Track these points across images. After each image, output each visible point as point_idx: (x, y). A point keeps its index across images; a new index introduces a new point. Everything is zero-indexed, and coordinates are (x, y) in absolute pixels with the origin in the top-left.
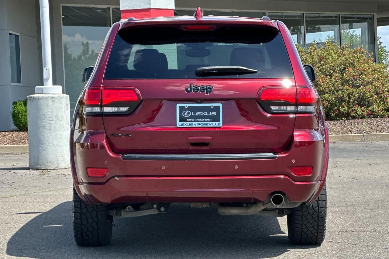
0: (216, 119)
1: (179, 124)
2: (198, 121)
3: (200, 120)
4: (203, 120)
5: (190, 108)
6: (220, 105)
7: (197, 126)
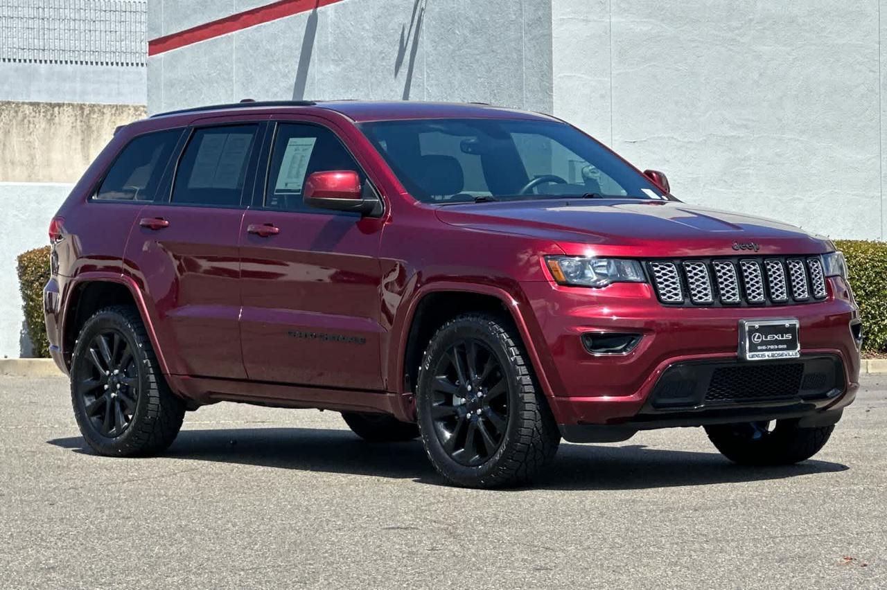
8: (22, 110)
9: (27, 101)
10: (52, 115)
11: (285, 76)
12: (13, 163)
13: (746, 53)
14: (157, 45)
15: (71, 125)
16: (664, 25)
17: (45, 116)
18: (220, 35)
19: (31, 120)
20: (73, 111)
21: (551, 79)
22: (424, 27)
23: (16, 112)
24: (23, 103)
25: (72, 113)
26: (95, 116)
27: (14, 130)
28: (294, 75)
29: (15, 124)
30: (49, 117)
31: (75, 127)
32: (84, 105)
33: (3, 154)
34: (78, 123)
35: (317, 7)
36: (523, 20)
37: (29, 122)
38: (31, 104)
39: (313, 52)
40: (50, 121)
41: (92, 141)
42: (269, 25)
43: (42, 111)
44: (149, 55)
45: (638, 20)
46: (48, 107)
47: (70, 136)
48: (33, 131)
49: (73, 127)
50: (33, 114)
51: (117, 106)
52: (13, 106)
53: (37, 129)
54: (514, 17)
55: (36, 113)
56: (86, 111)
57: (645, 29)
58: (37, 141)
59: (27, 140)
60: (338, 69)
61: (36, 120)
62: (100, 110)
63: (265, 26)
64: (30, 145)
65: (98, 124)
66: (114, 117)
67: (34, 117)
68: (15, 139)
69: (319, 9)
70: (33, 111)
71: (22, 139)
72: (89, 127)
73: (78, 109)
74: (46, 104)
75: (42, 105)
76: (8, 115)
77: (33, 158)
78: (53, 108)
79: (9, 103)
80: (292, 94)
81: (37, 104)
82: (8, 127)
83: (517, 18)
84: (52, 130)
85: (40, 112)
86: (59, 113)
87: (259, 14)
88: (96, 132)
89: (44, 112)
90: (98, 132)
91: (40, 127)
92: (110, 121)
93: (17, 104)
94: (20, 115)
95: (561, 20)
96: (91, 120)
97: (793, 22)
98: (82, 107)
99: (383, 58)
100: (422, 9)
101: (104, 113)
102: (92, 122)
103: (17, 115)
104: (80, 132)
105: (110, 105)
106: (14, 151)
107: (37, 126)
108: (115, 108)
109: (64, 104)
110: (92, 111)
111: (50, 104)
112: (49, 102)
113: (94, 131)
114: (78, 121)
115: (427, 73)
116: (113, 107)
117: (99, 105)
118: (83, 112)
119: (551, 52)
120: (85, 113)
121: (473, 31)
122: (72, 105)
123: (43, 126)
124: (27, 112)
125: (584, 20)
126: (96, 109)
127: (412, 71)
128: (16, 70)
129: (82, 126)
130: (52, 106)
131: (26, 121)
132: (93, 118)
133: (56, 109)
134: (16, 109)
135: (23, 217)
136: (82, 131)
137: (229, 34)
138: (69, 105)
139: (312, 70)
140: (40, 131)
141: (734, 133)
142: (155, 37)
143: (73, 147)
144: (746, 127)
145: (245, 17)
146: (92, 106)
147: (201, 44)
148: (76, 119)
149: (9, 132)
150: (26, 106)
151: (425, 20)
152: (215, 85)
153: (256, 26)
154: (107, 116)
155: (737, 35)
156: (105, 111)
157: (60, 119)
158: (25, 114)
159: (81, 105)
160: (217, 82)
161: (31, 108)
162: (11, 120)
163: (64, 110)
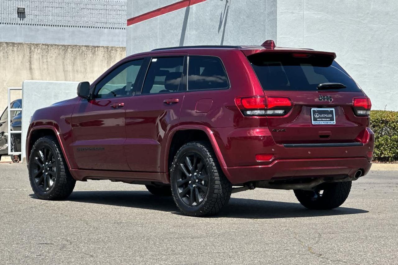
0: (332, 119)
1: (313, 123)
2: (323, 121)
3: (324, 119)
4: (325, 120)
5: (319, 112)
6: (333, 109)
7: (322, 124)
8: (81, 48)
9: (84, 45)
10: (95, 51)
11: (177, 35)
12: (77, 72)
13: (365, 28)
14: (131, 21)
15: (103, 55)
16: (327, 15)
17: (91, 52)
18: (153, 17)
19: (85, 53)
20: (104, 49)
21: (276, 38)
22: (229, 15)
23: (79, 50)
24: (82, 46)
25: (103, 50)
26: (113, 52)
27: (78, 57)
28: (180, 35)
29: (78, 55)
30: (93, 52)
31: (104, 56)
32: (109, 47)
33: (73, 67)
34: (106, 54)
35: (189, 6)
36: (266, 12)
37: (85, 54)
38: (86, 46)
39: (187, 25)
40: (94, 53)
41: (111, 62)
42: (171, 13)
43: (90, 49)
44: (128, 25)
45: (316, 13)
46: (93, 48)
47: (102, 60)
48: (86, 58)
49: (103, 56)
50: (86, 50)
51: (123, 47)
52: (78, 47)
53: (88, 57)
54: (263, 11)
55: (88, 50)
56: (110, 49)
57: (319, 17)
58: (88, 62)
59: (84, 61)
60: (197, 33)
61: (88, 53)
62: (115, 49)
63: (170, 14)
64: (85, 64)
65: (114, 55)
66: (121, 52)
67: (87, 52)
68: (78, 61)
69: (190, 6)
70: (86, 49)
71: (81, 61)
72: (110, 56)
73: (106, 48)
74: (92, 46)
75: (90, 47)
76: (76, 51)
77: (86, 69)
78: (95, 48)
79: (76, 46)
80: (179, 43)
81: (88, 46)
82: (76, 56)
83: (264, 11)
84: (95, 57)
85: (89, 50)
86: (98, 50)
87: (167, 9)
88: (113, 58)
89: (91, 50)
90: (114, 58)
91: (89, 56)
92: (120, 54)
93: (80, 46)
94: (81, 51)
95: (281, 12)
96: (111, 53)
97: (387, 14)
98: (107, 48)
99: (213, 29)
100: (228, 6)
101: (117, 50)
102: (112, 54)
103: (80, 51)
104: (106, 58)
105: (120, 47)
106: (78, 66)
107: (88, 56)
108: (122, 48)
109: (100, 46)
110: (112, 50)
111: (94, 47)
112: (93, 45)
113: (112, 58)
114: (106, 53)
115: (230, 35)
116: (121, 48)
117: (115, 47)
118: (108, 50)
119: (276, 26)
120: (109, 50)
121: (247, 17)
122: (103, 47)
123: (91, 56)
124: (84, 50)
125: (291, 12)
126: (114, 49)
127: (224, 34)
128: (95, 31)
129: (107, 56)
130: (95, 47)
131: (83, 53)
132: (112, 53)
133: (96, 48)
134: (79, 48)
135: (38, 95)
136: (107, 58)
137: (157, 17)
138: (102, 47)
139: (187, 33)
140: (89, 58)
141: (358, 63)
142: (129, 18)
143: (103, 65)
144: (365, 60)
145: (163, 9)
146: (112, 47)
147: (146, 21)
148: (105, 53)
149: (76, 58)
150: (83, 47)
151: (229, 12)
152: (151, 39)
153: (167, 13)
154: (119, 52)
155: (362, 20)
156: (118, 49)
157: (98, 53)
158: (83, 51)
159: (107, 47)
160: (152, 38)
161: (86, 48)
162: (77, 53)
163: (100, 49)
